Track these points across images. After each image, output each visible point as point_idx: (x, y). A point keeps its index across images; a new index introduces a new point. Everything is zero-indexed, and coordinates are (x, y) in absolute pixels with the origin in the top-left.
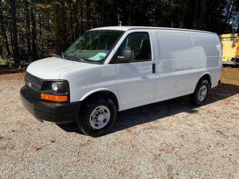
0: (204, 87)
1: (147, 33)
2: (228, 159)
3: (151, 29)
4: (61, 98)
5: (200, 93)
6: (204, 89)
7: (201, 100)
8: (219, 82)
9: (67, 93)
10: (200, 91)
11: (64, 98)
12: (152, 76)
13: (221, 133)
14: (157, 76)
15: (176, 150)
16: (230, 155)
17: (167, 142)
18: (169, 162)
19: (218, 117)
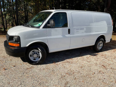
0: (101, 42)
1: (66, 13)
2: (102, 81)
3: (68, 11)
4: (16, 45)
5: (99, 45)
6: (101, 43)
7: (99, 49)
8: (111, 40)
9: (19, 43)
10: (98, 44)
11: (18, 45)
12: (68, 35)
13: (104, 66)
14: (71, 35)
15: (75, 74)
16: (104, 79)
17: (72, 70)
18: (68, 80)
19: (106, 58)
